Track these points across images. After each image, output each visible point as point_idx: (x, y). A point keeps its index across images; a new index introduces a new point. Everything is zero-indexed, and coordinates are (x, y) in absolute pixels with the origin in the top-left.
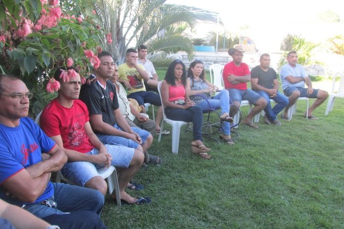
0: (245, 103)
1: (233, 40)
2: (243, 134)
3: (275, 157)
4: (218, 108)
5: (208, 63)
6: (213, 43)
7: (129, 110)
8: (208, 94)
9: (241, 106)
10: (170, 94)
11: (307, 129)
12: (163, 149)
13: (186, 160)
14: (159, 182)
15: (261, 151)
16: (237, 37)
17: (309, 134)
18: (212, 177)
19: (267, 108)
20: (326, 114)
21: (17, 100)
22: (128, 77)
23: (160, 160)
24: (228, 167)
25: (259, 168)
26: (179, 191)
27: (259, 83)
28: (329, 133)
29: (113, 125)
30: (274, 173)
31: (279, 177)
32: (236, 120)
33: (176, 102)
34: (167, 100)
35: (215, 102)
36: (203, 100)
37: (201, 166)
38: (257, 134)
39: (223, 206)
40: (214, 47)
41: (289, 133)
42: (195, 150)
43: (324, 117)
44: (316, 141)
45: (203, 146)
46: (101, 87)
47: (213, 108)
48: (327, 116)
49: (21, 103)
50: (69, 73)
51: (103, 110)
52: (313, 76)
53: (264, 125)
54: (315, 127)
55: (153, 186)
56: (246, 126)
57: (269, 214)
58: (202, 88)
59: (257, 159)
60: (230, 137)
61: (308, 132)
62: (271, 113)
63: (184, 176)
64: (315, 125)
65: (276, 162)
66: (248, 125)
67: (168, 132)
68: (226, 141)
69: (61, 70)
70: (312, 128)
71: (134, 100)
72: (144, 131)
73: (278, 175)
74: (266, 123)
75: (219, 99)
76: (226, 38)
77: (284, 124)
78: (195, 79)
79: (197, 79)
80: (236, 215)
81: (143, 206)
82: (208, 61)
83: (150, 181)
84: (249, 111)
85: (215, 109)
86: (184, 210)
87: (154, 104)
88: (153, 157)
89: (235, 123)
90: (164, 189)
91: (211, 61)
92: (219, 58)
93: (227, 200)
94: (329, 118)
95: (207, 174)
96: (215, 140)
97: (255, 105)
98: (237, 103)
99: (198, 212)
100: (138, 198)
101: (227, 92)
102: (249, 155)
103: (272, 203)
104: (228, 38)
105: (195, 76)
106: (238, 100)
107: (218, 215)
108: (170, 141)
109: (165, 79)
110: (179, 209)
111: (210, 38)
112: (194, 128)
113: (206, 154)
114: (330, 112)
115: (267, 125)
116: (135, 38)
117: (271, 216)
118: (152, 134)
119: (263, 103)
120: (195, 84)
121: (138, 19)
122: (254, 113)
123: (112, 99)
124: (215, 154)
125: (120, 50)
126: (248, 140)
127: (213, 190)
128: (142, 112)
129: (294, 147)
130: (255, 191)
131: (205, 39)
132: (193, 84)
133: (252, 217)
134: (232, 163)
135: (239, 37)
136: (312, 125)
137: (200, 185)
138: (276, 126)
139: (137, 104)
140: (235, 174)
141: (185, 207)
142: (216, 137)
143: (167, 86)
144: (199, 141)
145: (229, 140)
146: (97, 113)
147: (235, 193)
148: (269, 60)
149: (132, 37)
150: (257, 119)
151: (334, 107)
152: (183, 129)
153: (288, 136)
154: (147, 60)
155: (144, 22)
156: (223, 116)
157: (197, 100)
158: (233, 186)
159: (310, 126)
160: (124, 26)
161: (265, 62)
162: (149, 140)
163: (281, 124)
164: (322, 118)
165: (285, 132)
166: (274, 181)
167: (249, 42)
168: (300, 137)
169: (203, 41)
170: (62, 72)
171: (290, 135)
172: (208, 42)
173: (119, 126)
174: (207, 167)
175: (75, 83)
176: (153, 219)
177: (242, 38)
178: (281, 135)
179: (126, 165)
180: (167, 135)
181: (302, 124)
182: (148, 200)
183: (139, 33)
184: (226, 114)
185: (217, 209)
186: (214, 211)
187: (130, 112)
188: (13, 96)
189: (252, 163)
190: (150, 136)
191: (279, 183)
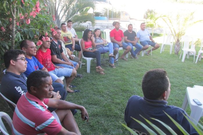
0: (121, 49)
1: (117, 13)
2: (120, 63)
3: (134, 73)
4: (108, 51)
5: (103, 27)
6: (106, 15)
7: (67, 53)
8: (103, 45)
9: (119, 50)
10: (85, 45)
11: (150, 60)
12: (83, 71)
13: (94, 75)
14: (82, 84)
15: (128, 71)
16: (119, 11)
17: (150, 62)
18: (106, 81)
19: (131, 51)
20: (161, 53)
21: (33, 49)
22: (64, 37)
23: (82, 76)
24: (112, 77)
25: (126, 77)
26: (91, 87)
27: (128, 39)
28: (160, 61)
29: (61, 59)
30: (132, 79)
31: (135, 80)
32: (117, 57)
33: (88, 49)
34: (84, 48)
35: (107, 48)
36: (101, 48)
37: (100, 77)
38: (126, 63)
39: (110, 92)
40: (106, 17)
41: (141, 62)
42: (97, 70)
43: (159, 54)
44: (153, 65)
45: (101, 68)
46: (55, 43)
47: (106, 51)
48: (161, 54)
49: (34, 50)
50: (46, 38)
51: (57, 53)
52: (158, 33)
53: (130, 59)
54: (154, 59)
55: (80, 86)
56: (122, 60)
57: (128, 94)
58: (100, 42)
59: (126, 74)
60: (114, 65)
61: (151, 61)
62: (134, 53)
63: (93, 82)
64: (154, 58)
65: (134, 74)
66: (123, 59)
67: (85, 64)
68: (112, 67)
69: (43, 36)
70: (153, 59)
71: (68, 48)
72: (75, 62)
73: (134, 79)
74: (132, 58)
75: (108, 47)
76: (113, 12)
77: (140, 58)
78: (97, 38)
79: (97, 37)
80: (115, 94)
81: (77, 93)
82: (103, 26)
83: (78, 84)
84: (123, 52)
85: (107, 52)
86: (94, 94)
87: (77, 50)
88: (79, 74)
89: (116, 58)
90: (85, 87)
91: (105, 26)
92: (109, 25)
93: (112, 89)
94: (161, 55)
95: (103, 81)
96: (107, 66)
97: (126, 49)
98: (117, 49)
99: (100, 94)
100: (74, 90)
101: (112, 44)
102: (122, 72)
103: (130, 90)
104: (115, 12)
105: (97, 36)
106: (118, 47)
107: (108, 95)
108: (86, 67)
109: (82, 38)
110: (92, 93)
111: (104, 12)
112: (97, 61)
113: (103, 72)
114: (162, 52)
115: (132, 59)
116: (64, 16)
117: (129, 94)
118: (78, 63)
119: (130, 48)
120: (97, 40)
121: (65, 6)
122: (125, 54)
123: (60, 48)
124: (107, 72)
125: (57, 22)
126: (123, 66)
127: (106, 86)
128: (72, 54)
129: (143, 68)
130: (124, 86)
131: (101, 12)
132: (96, 40)
133: (122, 95)
134: (115, 76)
135: (120, 11)
136: (153, 58)
137: (100, 85)
138: (136, 59)
139: (70, 50)
140: (116, 80)
141: (94, 93)
142: (108, 65)
143: (84, 42)
144: (99, 67)
145: (114, 66)
146: (54, 54)
147: (115, 87)
148: (132, 27)
149: (63, 16)
150: (127, 56)
151: (164, 50)
152: (92, 62)
153: (141, 63)
154: (72, 28)
155: (69, 8)
156: (110, 55)
157: (98, 48)
158: (115, 84)
159: (152, 59)
160: (58, 10)
161: (130, 28)
162: (77, 66)
163: (138, 58)
164: (158, 55)
165: (140, 62)
166: (132, 81)
167: (126, 14)
168: (146, 64)
169: (100, 13)
170: (43, 37)
171: (142, 63)
172: (103, 14)
173: (64, 60)
174: (103, 77)
175: (49, 41)
176: (82, 97)
177: (122, 12)
178: (138, 63)
179: (69, 76)
180: (84, 65)
181: (148, 58)
182: (79, 91)
183: (66, 14)
184: (112, 54)
185: (108, 93)
186: (106, 93)
187: (67, 54)
188: (32, 47)
189: (123, 75)
190: (78, 64)
191: (134, 82)
